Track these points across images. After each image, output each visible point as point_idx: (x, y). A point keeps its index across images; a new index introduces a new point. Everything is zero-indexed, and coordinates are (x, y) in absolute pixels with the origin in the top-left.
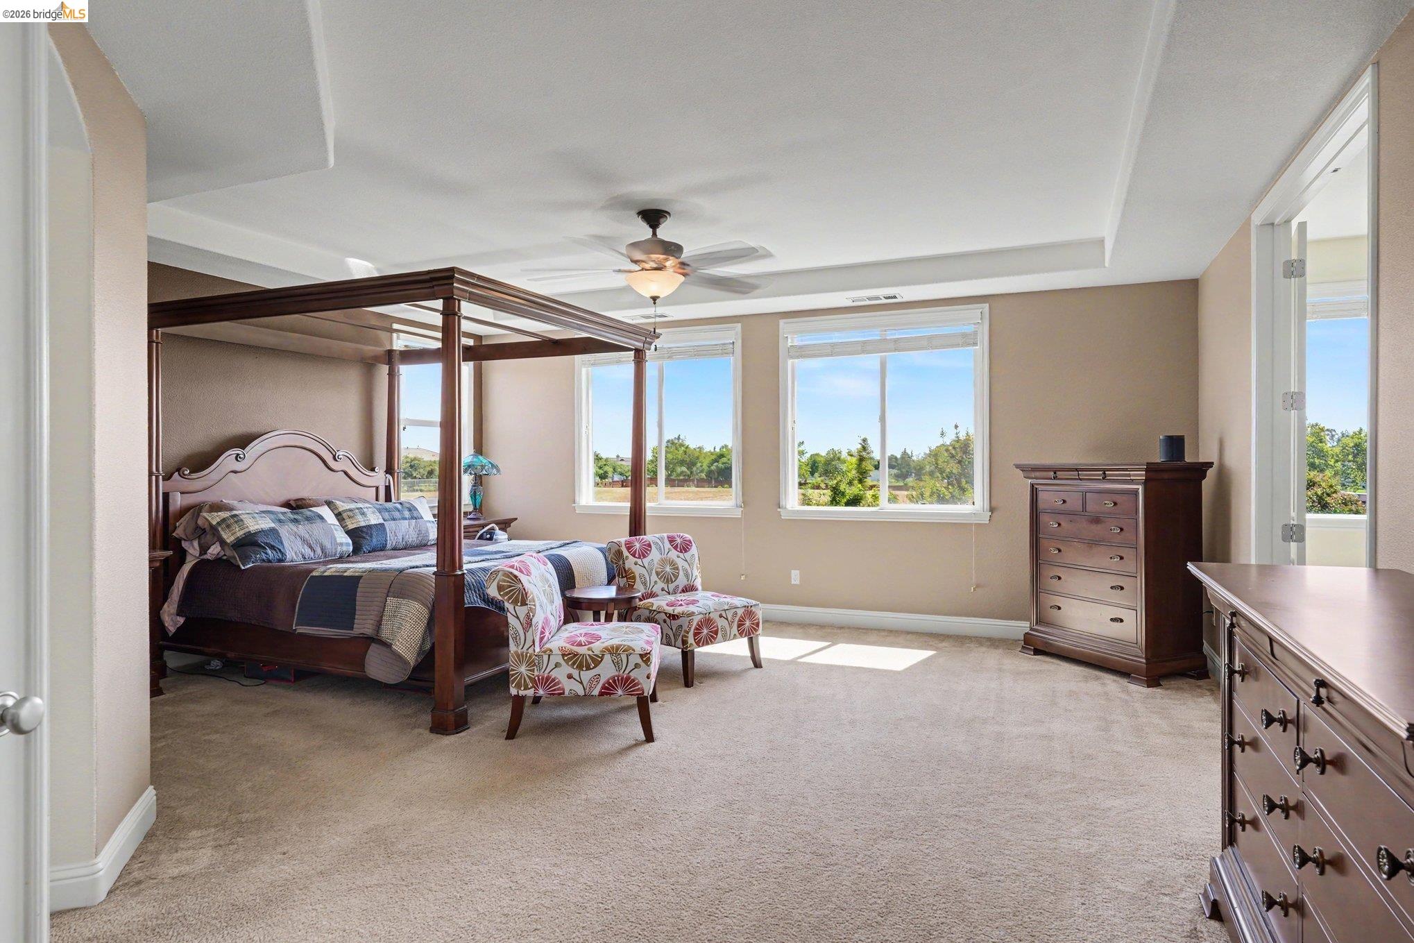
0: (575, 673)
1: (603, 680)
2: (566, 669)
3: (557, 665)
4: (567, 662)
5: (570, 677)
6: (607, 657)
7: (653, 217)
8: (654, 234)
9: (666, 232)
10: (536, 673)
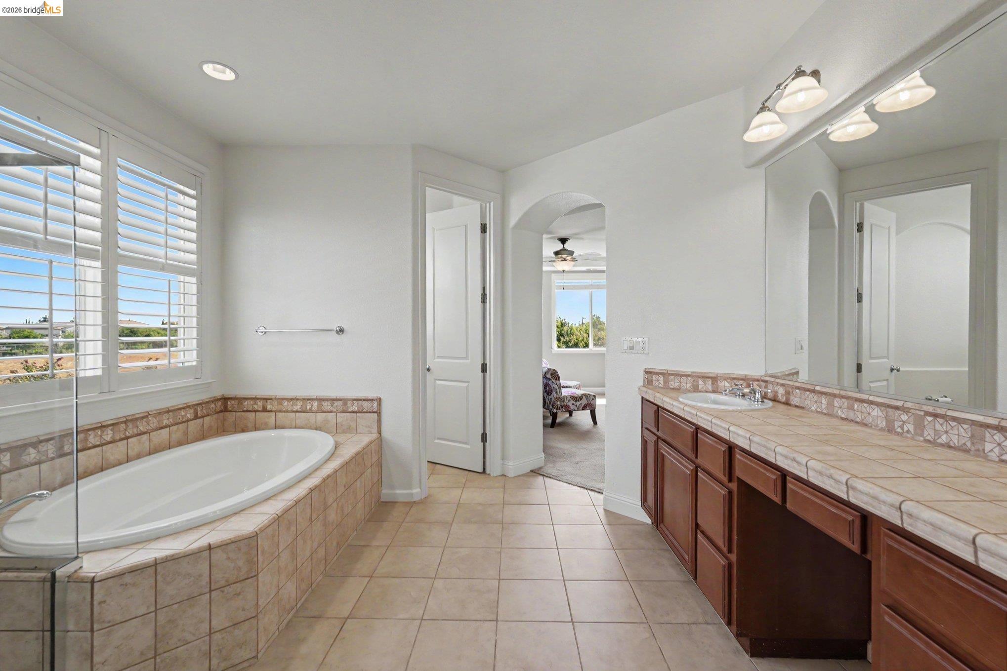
0: (574, 403)
1: (583, 405)
2: (572, 402)
3: (569, 401)
4: (572, 399)
5: (573, 404)
6: (584, 397)
7: (563, 241)
8: (563, 246)
9: (568, 246)
10: (563, 404)
